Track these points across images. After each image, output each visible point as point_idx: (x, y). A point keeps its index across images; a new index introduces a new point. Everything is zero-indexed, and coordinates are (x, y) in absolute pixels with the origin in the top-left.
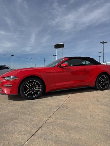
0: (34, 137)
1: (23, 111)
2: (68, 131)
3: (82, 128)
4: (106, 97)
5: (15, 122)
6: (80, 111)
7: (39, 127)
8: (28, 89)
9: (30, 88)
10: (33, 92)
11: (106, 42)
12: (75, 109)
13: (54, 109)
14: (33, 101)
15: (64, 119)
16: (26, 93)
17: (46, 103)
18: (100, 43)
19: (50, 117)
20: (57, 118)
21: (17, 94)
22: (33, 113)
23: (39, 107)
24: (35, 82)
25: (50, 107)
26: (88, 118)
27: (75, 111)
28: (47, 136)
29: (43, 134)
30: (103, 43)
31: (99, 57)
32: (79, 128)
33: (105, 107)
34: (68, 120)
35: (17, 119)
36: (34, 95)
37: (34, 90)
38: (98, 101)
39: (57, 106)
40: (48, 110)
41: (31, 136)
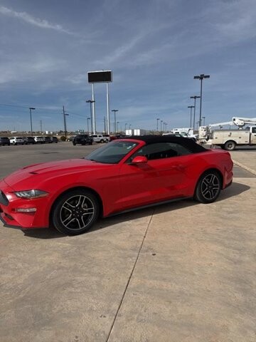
0: (119, 320)
1: (72, 264)
2: (170, 302)
3: (191, 295)
4: (216, 222)
5: (71, 292)
6: (179, 259)
7: (120, 300)
8: (70, 213)
9: (73, 212)
10: (80, 218)
11: (208, 77)
12: (169, 255)
13: (131, 257)
14: (80, 237)
15: (156, 278)
16: (65, 223)
17: (110, 242)
18: (195, 77)
19: (130, 274)
20: (144, 277)
21: (47, 226)
22: (96, 269)
23: (100, 253)
24: (82, 198)
25: (122, 252)
26: (196, 273)
27: (170, 259)
28: (140, 314)
29: (132, 312)
30: (201, 77)
31: (191, 107)
32: (186, 295)
33: (218, 248)
34: (164, 280)
35: (70, 284)
36: (82, 226)
37: (81, 214)
38: (205, 233)
39: (134, 250)
40: (121, 259)
41: (114, 317)
